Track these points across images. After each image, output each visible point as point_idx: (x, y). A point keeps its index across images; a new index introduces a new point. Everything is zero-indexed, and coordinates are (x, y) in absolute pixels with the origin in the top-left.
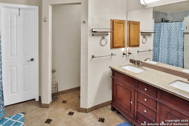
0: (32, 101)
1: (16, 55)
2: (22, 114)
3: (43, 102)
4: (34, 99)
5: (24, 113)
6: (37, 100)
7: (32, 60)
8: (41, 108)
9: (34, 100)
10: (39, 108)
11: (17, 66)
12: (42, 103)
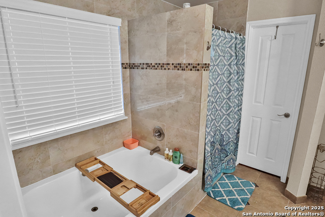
0: (275, 178)
1: (262, 102)
2: (253, 185)
3: (289, 188)
4: (280, 177)
5: (256, 186)
6: (283, 180)
7: (287, 116)
8: (282, 195)
9: (278, 179)
10: (280, 192)
11: (261, 118)
12: (287, 189)
